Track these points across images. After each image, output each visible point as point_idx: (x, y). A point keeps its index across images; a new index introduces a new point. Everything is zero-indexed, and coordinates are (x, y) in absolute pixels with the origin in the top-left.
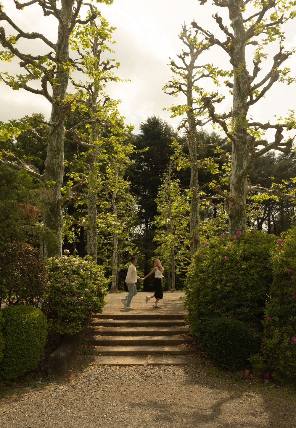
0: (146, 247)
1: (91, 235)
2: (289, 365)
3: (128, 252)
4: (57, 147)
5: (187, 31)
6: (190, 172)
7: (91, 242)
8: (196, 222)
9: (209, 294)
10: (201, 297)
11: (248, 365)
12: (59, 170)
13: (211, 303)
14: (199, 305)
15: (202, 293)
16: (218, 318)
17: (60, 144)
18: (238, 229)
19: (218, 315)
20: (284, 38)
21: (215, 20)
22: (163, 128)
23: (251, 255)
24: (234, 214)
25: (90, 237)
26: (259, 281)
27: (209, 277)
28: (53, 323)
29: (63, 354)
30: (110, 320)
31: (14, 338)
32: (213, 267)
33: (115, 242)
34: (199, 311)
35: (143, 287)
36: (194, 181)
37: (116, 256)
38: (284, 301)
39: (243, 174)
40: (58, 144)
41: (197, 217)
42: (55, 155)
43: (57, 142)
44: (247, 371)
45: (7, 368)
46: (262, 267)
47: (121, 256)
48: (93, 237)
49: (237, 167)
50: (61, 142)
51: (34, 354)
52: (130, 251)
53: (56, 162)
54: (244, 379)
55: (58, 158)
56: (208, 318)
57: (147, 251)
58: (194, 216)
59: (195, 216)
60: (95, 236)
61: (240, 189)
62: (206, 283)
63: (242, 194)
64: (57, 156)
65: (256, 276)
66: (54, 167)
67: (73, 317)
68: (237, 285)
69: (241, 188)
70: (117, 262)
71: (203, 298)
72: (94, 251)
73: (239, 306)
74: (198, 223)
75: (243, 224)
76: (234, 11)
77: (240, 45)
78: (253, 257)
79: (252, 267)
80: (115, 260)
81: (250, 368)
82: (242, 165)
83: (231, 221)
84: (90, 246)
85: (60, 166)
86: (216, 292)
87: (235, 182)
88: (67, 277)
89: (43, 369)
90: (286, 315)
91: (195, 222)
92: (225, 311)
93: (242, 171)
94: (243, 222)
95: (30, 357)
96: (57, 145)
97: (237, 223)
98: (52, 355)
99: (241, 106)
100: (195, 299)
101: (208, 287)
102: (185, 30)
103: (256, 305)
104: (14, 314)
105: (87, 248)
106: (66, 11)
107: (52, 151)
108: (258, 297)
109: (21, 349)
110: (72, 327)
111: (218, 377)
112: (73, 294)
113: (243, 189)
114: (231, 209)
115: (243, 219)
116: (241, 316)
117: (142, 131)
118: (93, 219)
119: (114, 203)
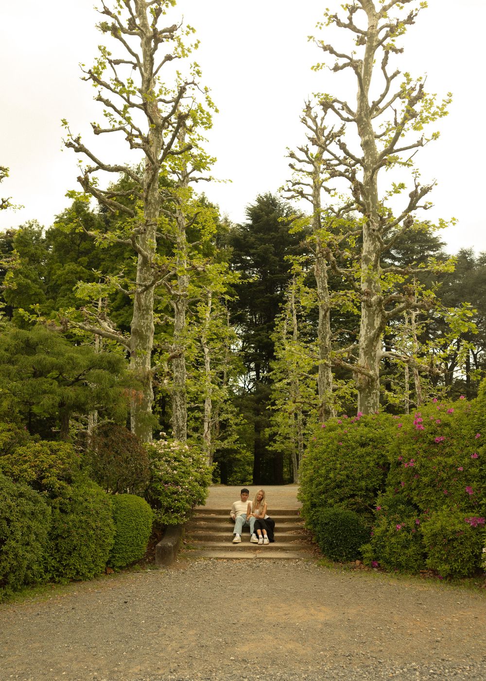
0: (257, 412)
1: (179, 403)
2: (394, 552)
3: (227, 420)
4: (147, 306)
5: (311, 108)
6: (318, 313)
7: (178, 414)
8: (327, 384)
9: (322, 483)
10: (314, 487)
11: (359, 555)
12: (149, 334)
13: (324, 493)
14: (312, 495)
15: (315, 482)
16: (330, 509)
17: (149, 302)
18: (369, 405)
19: (331, 506)
20: (419, 174)
21: (338, 146)
22: (283, 211)
23: (370, 440)
24: (363, 386)
25: (177, 405)
26: (375, 469)
27: (324, 465)
28: (156, 513)
29: (170, 544)
30: (213, 515)
31: (124, 525)
32: (328, 454)
33: (207, 405)
34: (311, 502)
35: (252, 477)
36: (323, 324)
37: (208, 428)
38: (398, 491)
39: (374, 336)
40: (147, 302)
41: (328, 376)
42: (143, 315)
43: (146, 299)
44: (358, 562)
45: (118, 555)
46: (379, 454)
47: (216, 428)
48: (180, 405)
49: (367, 326)
50: (150, 298)
51: (142, 543)
52: (231, 420)
53: (144, 323)
54: (354, 568)
55: (147, 319)
56: (320, 509)
57: (258, 418)
58: (324, 376)
59: (326, 375)
60: (183, 404)
61: (371, 355)
62: (320, 472)
63: (374, 361)
64: (146, 316)
65: (372, 464)
66: (143, 329)
67: (178, 507)
68: (351, 473)
69: (373, 354)
70: (209, 437)
71: (316, 487)
72: (183, 426)
73: (353, 496)
74: (329, 386)
75: (374, 398)
76: (363, 129)
77: (370, 172)
78: (371, 443)
79: (368, 454)
80: (207, 435)
81: (361, 559)
82: (374, 323)
83: (361, 394)
84: (177, 419)
85: (150, 329)
86: (329, 481)
87: (364, 346)
88: (168, 465)
89: (147, 560)
90: (396, 504)
91: (325, 383)
92: (338, 501)
93: (373, 332)
94: (375, 395)
95: (138, 545)
96: (145, 303)
97: (367, 397)
98: (159, 545)
99: (373, 249)
100: (308, 489)
101: (321, 476)
102: (309, 108)
103: (372, 494)
104: (122, 502)
105: (172, 421)
106: (155, 139)
107: (140, 310)
108: (374, 486)
109: (130, 537)
110: (176, 517)
111: (328, 567)
112: (176, 483)
113: (375, 355)
114: (360, 379)
115: (374, 391)
116: (355, 506)
117: (249, 217)
118: (180, 381)
119: (205, 344)
